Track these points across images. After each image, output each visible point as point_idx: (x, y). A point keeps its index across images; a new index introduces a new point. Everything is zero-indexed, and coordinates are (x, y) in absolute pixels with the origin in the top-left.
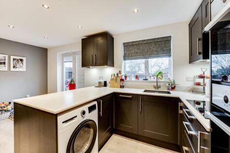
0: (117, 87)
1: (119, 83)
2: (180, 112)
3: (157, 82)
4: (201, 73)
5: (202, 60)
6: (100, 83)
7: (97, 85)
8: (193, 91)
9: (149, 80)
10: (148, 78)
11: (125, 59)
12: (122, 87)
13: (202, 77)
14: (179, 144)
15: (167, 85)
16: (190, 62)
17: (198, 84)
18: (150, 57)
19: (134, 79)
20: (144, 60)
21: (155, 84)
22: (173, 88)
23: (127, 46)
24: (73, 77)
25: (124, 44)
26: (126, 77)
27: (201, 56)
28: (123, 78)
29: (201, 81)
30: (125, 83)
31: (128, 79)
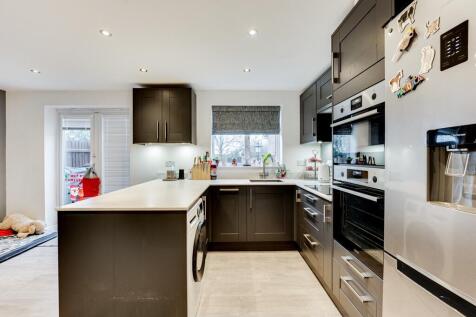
0: (206, 179)
1: (208, 172)
2: (299, 200)
3: (264, 168)
4: (312, 156)
5: (316, 142)
6: (169, 173)
7: (166, 177)
8: (306, 177)
9: (253, 165)
10: (251, 162)
11: (214, 133)
12: (213, 177)
13: (314, 161)
14: (295, 239)
15: (277, 171)
16: (302, 142)
17: (310, 169)
18: (253, 132)
19: (229, 165)
20: (243, 136)
21: (262, 171)
22: (283, 176)
23: (218, 111)
24: (91, 163)
25: (213, 107)
26: (217, 161)
27: (315, 137)
28: (214, 163)
29: (312, 165)
30: (218, 172)
31: (220, 164)
